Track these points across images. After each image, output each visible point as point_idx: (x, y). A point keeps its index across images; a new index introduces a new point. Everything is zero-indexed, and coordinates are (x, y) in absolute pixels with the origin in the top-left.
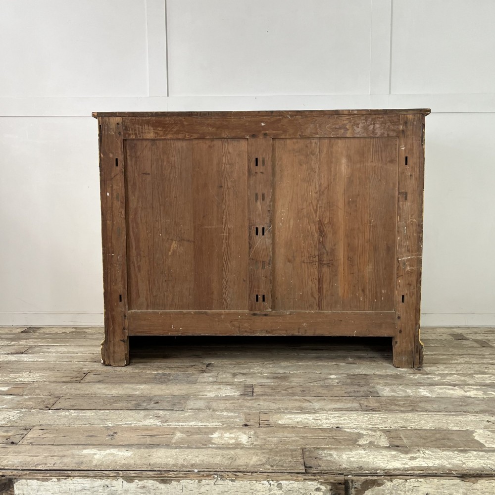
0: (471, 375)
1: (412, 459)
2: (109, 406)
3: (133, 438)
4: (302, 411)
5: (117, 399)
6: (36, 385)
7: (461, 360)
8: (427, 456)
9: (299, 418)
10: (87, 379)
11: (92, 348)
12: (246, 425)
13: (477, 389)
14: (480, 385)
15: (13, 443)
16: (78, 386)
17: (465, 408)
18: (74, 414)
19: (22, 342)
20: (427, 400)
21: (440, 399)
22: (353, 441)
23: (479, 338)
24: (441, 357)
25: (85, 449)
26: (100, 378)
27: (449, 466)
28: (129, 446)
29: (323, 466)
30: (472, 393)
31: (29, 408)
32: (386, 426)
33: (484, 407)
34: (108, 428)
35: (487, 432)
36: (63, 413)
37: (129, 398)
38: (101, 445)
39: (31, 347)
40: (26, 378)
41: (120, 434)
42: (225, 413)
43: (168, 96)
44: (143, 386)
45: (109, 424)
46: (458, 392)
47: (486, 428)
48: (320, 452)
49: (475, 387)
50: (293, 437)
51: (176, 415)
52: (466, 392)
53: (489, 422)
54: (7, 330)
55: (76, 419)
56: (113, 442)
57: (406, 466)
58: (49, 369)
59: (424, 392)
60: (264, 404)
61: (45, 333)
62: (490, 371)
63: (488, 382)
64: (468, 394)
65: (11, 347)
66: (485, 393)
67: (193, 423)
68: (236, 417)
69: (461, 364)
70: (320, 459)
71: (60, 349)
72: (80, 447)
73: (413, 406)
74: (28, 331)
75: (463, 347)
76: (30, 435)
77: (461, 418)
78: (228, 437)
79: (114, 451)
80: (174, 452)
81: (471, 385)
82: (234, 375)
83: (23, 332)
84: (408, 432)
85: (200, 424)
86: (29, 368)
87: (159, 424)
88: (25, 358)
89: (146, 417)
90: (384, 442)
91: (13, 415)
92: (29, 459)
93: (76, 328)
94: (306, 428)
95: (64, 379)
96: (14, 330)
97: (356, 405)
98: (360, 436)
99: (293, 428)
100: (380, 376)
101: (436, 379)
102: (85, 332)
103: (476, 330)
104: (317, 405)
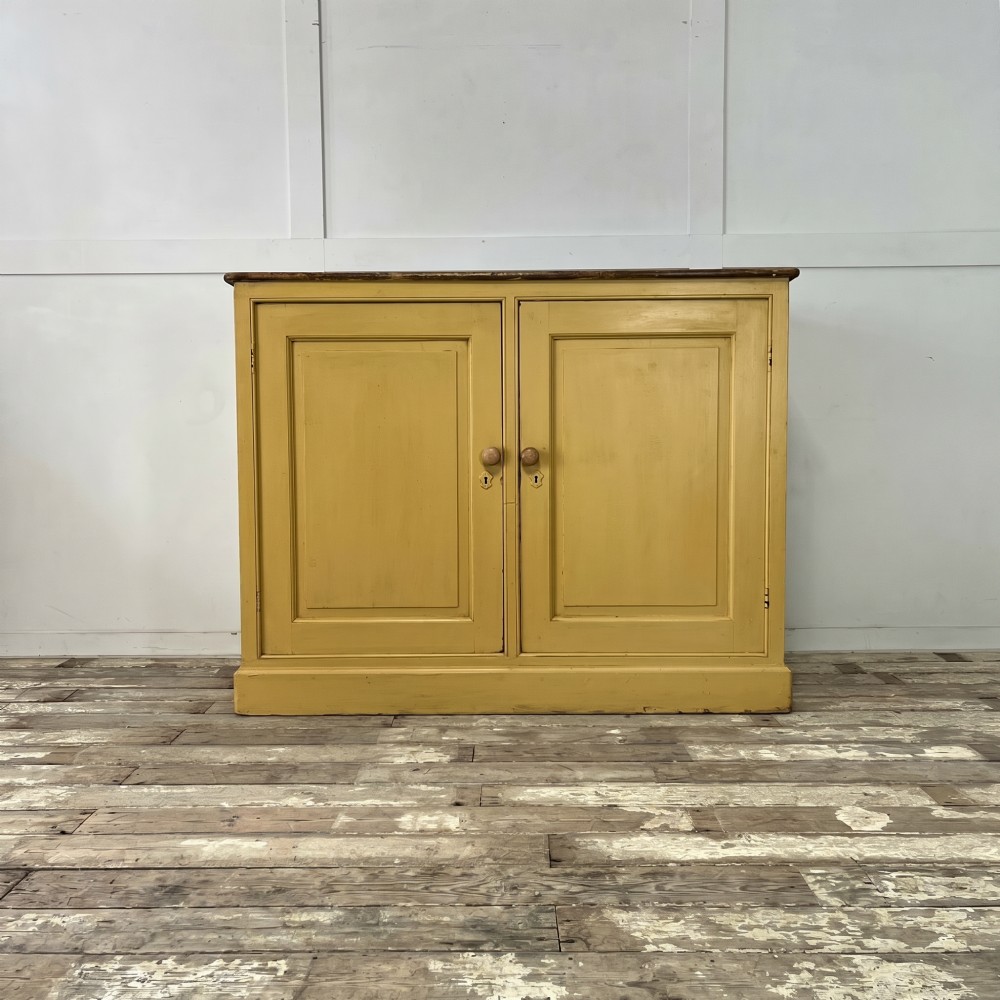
0: (854, 727)
1: (728, 846)
2: (223, 780)
3: (266, 824)
4: (555, 782)
5: (235, 768)
6: (92, 749)
7: (845, 705)
8: (752, 842)
9: (549, 793)
10: (182, 739)
11: (188, 692)
12: (458, 804)
13: (859, 749)
14: (863, 743)
15: (63, 833)
16: (168, 749)
17: (831, 776)
18: (164, 790)
19: (60, 683)
20: (770, 764)
21: (793, 764)
22: (634, 824)
23: (882, 669)
24: (809, 701)
25: (186, 838)
26: (205, 737)
27: (786, 856)
28: (258, 834)
29: (582, 858)
30: (851, 754)
31: (87, 783)
32: (696, 802)
33: (863, 774)
34: (223, 810)
35: (860, 810)
36: (145, 790)
37: (257, 766)
38: (212, 834)
39: (77, 691)
40: (74, 738)
41: (244, 818)
42: (423, 787)
43: (325, 237)
44: (281, 750)
45: (226, 805)
46: (826, 753)
47: (860, 804)
48: (577, 840)
49: (856, 746)
50: (536, 819)
51: (337, 790)
52: (839, 752)
53: (866, 794)
54: (30, 664)
55: (168, 797)
56: (234, 829)
57: (717, 857)
58: (116, 725)
59: (767, 754)
60: (490, 773)
61: (101, 669)
62: (889, 721)
63: (881, 737)
64: (842, 756)
65: (41, 691)
66: (872, 754)
67: (368, 802)
68: (442, 792)
69: (843, 710)
70: (576, 849)
71: (131, 693)
72: (178, 836)
73: (746, 773)
74: (69, 664)
75: (853, 684)
76: (92, 820)
77: (821, 791)
78: (428, 821)
79: (236, 841)
80: (335, 841)
81: (851, 742)
82: (443, 730)
83: (59, 666)
84: (729, 810)
85: (378, 802)
86: (79, 724)
87: (311, 803)
88: (69, 708)
89: (287, 794)
90: (686, 823)
91: (61, 792)
92: (93, 854)
93: (156, 660)
94: (558, 806)
95: (141, 740)
96: (45, 664)
97: (648, 773)
98: (649, 816)
99: (538, 807)
100: (696, 731)
101: (794, 733)
102: (175, 666)
103: (882, 658)
104: (580, 774)
